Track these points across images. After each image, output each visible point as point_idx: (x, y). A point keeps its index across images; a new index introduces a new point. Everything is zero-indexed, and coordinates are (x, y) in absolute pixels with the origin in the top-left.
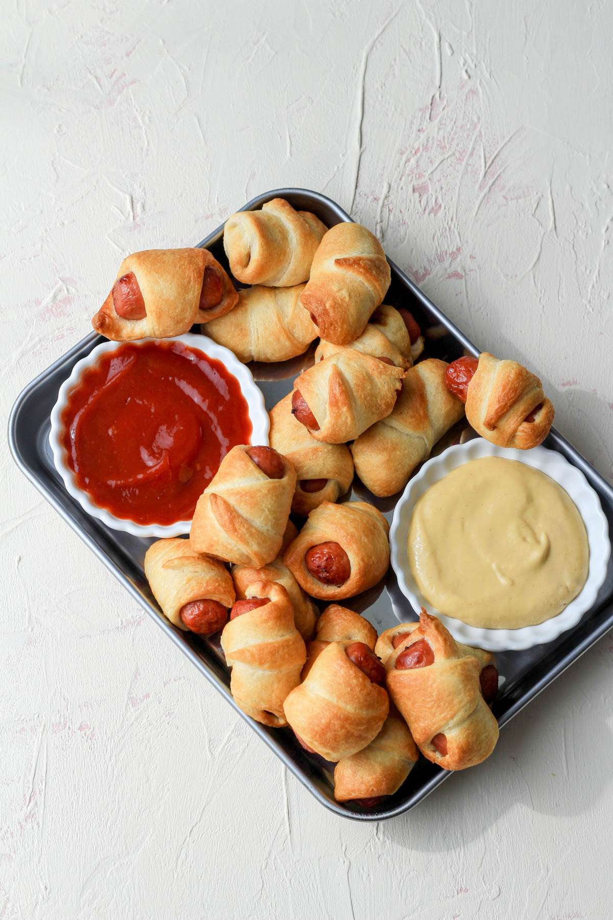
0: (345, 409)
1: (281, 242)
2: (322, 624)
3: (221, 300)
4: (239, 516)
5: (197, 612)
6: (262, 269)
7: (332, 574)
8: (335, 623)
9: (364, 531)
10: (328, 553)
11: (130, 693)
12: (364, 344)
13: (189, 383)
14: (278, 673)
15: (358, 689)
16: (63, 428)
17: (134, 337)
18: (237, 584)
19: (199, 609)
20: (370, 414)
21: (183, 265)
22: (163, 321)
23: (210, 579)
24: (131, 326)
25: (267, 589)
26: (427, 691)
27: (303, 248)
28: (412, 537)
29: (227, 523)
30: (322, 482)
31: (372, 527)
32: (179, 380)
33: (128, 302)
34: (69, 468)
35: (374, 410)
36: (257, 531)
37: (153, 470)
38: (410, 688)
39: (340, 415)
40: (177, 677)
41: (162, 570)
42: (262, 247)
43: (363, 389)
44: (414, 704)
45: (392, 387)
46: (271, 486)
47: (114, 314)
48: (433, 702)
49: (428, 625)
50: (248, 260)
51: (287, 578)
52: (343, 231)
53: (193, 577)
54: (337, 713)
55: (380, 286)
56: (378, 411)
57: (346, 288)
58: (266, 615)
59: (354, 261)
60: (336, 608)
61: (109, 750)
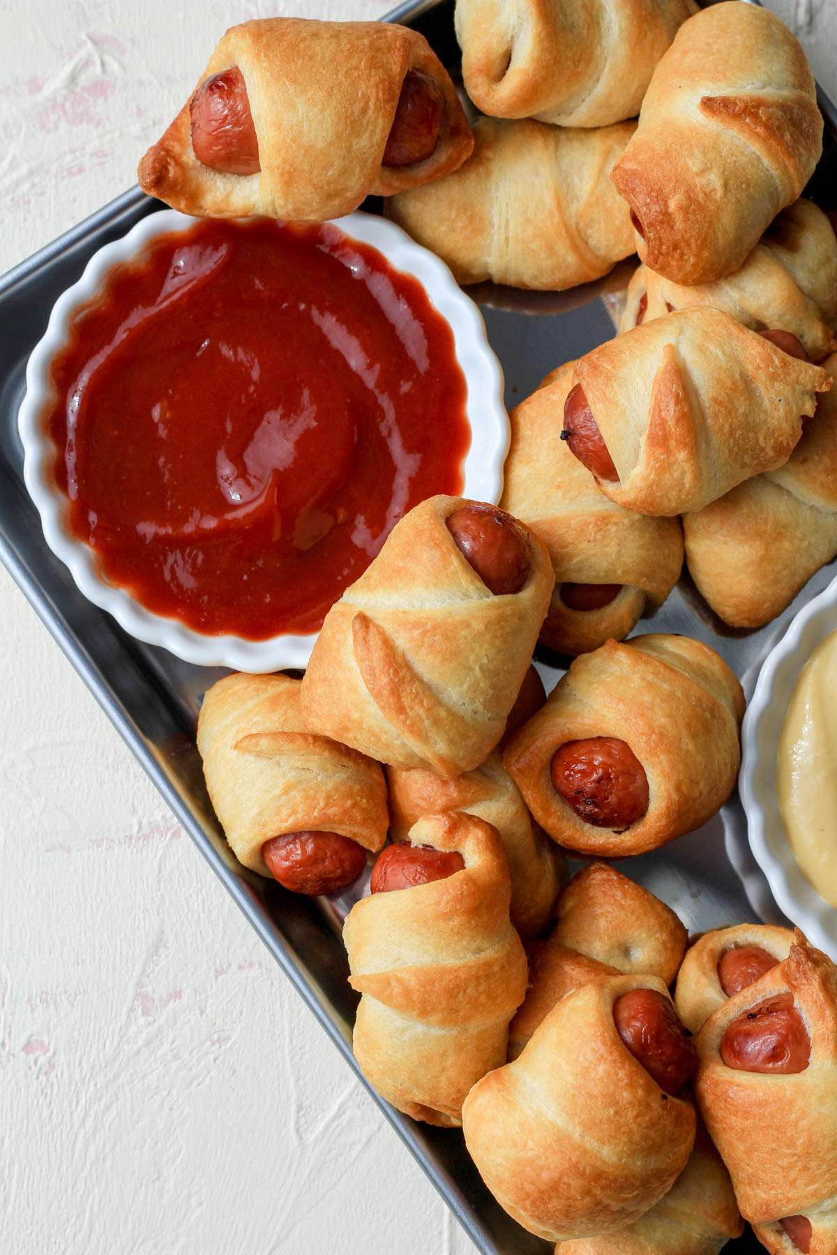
0: (682, 455)
1: (585, 32)
2: (570, 903)
3: (435, 147)
4: (415, 677)
5: (299, 858)
6: (534, 90)
7: (606, 811)
8: (600, 911)
9: (688, 725)
10: (603, 764)
11: (140, 984)
12: (742, 290)
13: (342, 320)
14: (459, 1032)
15: (630, 1114)
16: (52, 395)
17: (228, 212)
18: (395, 796)
19: (304, 850)
20: (738, 466)
21: (356, 68)
22: (295, 190)
23: (336, 789)
24: (225, 188)
25: (459, 834)
26: (785, 1133)
27: (632, 50)
28: (792, 730)
29: (386, 692)
30: (610, 592)
31: (708, 715)
32: (322, 314)
33: (221, 138)
34: (56, 488)
35: (747, 459)
36: (450, 712)
37: (240, 514)
38: (747, 1119)
39: (670, 466)
40: (246, 962)
41: (234, 753)
42: (541, 42)
43: (730, 410)
44: (749, 1151)
45: (795, 411)
46: (493, 614)
47: (190, 157)
48: (795, 1158)
49: (805, 973)
50: (506, 65)
51: (505, 798)
52: (728, 24)
53: (299, 782)
54: (577, 1163)
55: (796, 169)
56: (757, 461)
57: (719, 167)
58: (448, 903)
59: (746, 108)
60: (605, 875)
61: (83, 1102)
